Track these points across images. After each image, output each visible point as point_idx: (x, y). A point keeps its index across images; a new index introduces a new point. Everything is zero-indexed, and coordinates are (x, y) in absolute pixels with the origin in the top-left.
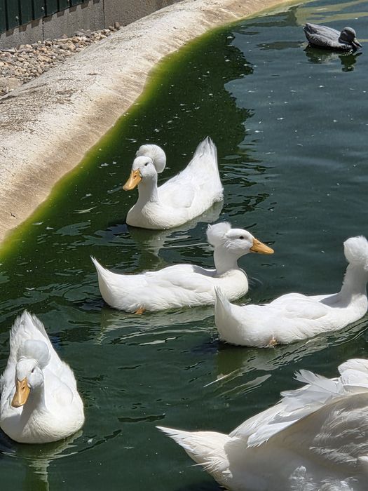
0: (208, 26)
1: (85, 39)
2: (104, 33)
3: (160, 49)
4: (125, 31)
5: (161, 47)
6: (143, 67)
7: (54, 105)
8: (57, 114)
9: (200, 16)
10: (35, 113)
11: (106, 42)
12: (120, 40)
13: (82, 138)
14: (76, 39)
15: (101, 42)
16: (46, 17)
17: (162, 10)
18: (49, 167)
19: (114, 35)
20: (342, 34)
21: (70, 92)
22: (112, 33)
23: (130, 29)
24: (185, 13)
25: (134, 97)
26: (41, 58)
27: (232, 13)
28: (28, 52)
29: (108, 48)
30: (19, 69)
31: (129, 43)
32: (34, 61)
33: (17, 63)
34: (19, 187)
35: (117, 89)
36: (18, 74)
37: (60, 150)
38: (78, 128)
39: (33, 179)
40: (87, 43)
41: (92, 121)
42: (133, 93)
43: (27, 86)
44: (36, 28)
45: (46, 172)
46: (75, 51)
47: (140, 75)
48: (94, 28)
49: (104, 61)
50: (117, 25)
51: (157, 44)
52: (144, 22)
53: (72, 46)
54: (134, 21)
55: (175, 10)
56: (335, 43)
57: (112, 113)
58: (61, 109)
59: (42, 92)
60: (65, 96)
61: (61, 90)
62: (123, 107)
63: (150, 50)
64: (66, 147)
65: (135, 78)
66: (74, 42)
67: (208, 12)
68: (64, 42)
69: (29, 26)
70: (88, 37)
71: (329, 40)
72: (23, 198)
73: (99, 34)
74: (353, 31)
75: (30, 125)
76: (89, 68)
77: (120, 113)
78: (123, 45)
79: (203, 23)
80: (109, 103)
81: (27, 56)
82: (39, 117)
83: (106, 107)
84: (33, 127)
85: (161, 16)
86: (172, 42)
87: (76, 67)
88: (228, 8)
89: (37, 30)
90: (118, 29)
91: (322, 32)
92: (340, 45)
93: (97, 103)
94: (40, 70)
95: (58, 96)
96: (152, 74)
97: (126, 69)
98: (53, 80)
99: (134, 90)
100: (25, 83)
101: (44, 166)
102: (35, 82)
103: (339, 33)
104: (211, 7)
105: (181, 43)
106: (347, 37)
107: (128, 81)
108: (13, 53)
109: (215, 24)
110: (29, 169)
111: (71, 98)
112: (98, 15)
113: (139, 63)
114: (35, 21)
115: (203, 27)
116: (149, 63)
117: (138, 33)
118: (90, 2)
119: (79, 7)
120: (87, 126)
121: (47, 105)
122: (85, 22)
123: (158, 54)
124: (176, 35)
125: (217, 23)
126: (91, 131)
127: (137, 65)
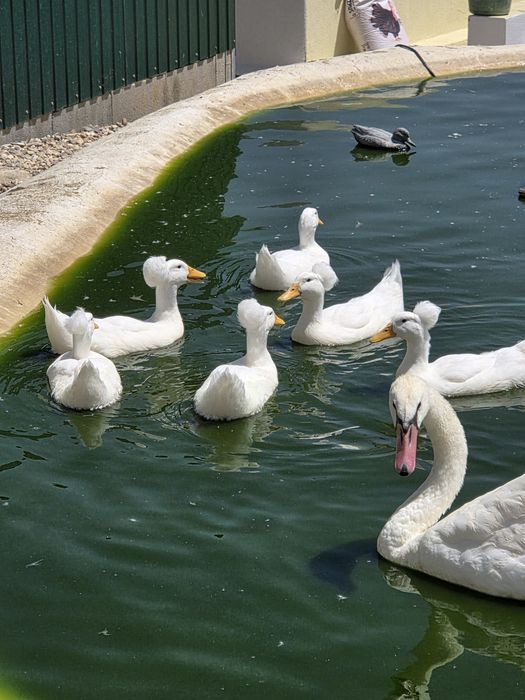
0: (214, 123)
1: (93, 134)
2: (112, 129)
4: (132, 127)
5: (166, 142)
6: (149, 162)
7: (62, 197)
8: (65, 206)
9: (205, 113)
10: (43, 204)
11: (113, 136)
12: (127, 135)
13: (89, 230)
14: (84, 134)
15: (109, 136)
16: (56, 112)
17: (169, 107)
18: (56, 257)
19: (124, 130)
21: (78, 185)
22: (119, 129)
23: (136, 125)
24: (190, 111)
25: (138, 190)
26: (50, 152)
27: (236, 111)
28: (38, 146)
29: (115, 143)
30: (27, 162)
31: (136, 138)
32: (42, 154)
33: (27, 156)
34: (27, 275)
35: (123, 183)
36: (26, 165)
37: (66, 240)
38: (85, 220)
39: (40, 268)
40: (95, 138)
41: (97, 213)
42: (138, 186)
43: (35, 178)
44: (46, 122)
45: (53, 262)
46: (83, 146)
47: (146, 169)
48: (102, 124)
49: (111, 155)
50: (125, 121)
51: (163, 140)
52: (150, 117)
53: (81, 141)
54: (140, 117)
55: (181, 107)
58: (69, 201)
59: (50, 184)
60: (73, 189)
61: (69, 183)
63: (155, 146)
64: (73, 238)
65: (140, 172)
66: (83, 137)
67: (213, 109)
68: (73, 137)
69: (39, 120)
70: (96, 132)
71: (383, 141)
72: (31, 287)
73: (106, 130)
75: (38, 216)
76: (97, 162)
77: (123, 204)
78: (130, 139)
79: (208, 120)
80: (116, 196)
81: (36, 150)
82: (47, 209)
83: (111, 200)
84: (42, 219)
85: (166, 112)
86: (178, 138)
87: (84, 161)
88: (233, 105)
89: (47, 125)
90: (125, 125)
93: (103, 196)
94: (49, 164)
95: (66, 188)
97: (132, 163)
98: (61, 173)
99: (140, 184)
100: (34, 175)
101: (52, 256)
102: (43, 175)
104: (216, 105)
106: (401, 138)
107: (135, 175)
108: (22, 146)
109: (221, 123)
110: (37, 258)
111: (79, 191)
112: (106, 111)
113: (145, 158)
114: (45, 116)
115: (208, 124)
116: (154, 158)
117: (145, 129)
118: (99, 98)
119: (88, 103)
120: (94, 218)
121: (55, 197)
122: (93, 117)
123: (164, 150)
124: (182, 131)
125: (222, 121)
126: (98, 223)
127: (143, 160)
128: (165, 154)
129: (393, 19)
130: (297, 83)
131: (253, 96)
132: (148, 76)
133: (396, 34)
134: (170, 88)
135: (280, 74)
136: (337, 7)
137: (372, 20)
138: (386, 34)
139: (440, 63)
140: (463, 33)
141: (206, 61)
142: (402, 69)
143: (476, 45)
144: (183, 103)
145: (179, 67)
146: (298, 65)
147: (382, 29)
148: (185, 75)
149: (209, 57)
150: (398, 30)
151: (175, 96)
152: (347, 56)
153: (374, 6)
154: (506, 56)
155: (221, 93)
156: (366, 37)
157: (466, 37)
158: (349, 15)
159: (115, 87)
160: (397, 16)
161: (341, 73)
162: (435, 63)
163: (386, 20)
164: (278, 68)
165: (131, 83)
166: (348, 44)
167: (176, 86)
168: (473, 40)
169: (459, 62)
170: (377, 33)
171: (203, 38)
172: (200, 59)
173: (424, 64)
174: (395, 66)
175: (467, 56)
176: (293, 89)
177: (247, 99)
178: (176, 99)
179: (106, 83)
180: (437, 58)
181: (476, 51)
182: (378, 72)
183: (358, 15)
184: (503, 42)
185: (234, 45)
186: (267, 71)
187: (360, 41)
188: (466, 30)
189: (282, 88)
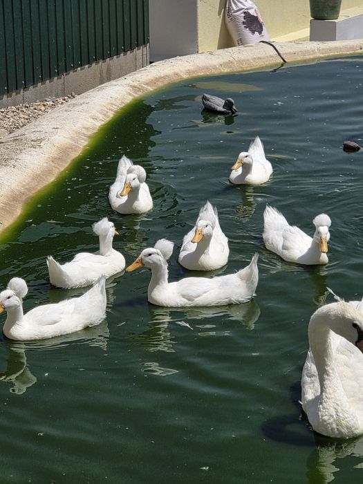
0: (133, 96)
1: (52, 103)
2: (64, 100)
3: (101, 112)
4: (78, 99)
6: (89, 124)
7: (30, 149)
8: (31, 155)
9: (128, 89)
10: (16, 154)
11: (65, 106)
12: (74, 105)
13: (48, 172)
14: (45, 103)
15: (62, 106)
16: (26, 88)
17: (103, 85)
18: (25, 190)
19: (71, 102)
20: (225, 103)
21: (41, 140)
22: (69, 100)
23: (82, 97)
24: (118, 88)
25: (83, 144)
26: (22, 116)
27: (149, 88)
28: (13, 112)
29: (66, 111)
30: (6, 123)
31: (81, 107)
32: (17, 118)
33: (6, 119)
34: (5, 204)
35: (72, 138)
36: (5, 126)
37: (33, 179)
38: (45, 164)
39: (14, 198)
40: (53, 106)
41: (54, 160)
42: (83, 141)
43: (12, 135)
44: (19, 95)
45: (23, 194)
46: (45, 111)
47: (87, 129)
48: (57, 96)
49: (64, 120)
50: (73, 94)
51: (99, 108)
52: (91, 93)
53: (43, 108)
54: (84, 92)
55: (112, 85)
56: (220, 108)
57: (68, 155)
58: (34, 152)
59: (21, 140)
60: (37, 143)
61: (35, 139)
62: (75, 151)
63: (94, 112)
64: (37, 177)
65: (84, 131)
66: (44, 105)
67: (134, 87)
68: (37, 105)
69: (14, 94)
71: (216, 106)
72: (8, 212)
73: (61, 100)
74: (232, 101)
75: (13, 162)
76: (53, 124)
78: (77, 108)
79: (130, 94)
80: (67, 148)
81: (12, 114)
82: (19, 157)
83: (64, 151)
84: (16, 164)
85: (102, 89)
86: (109, 107)
87: (44, 123)
88: (147, 84)
89: (19, 97)
90: (74, 97)
91: (212, 101)
92: (223, 110)
93: (58, 148)
94: (21, 124)
95: (32, 143)
97: (78, 125)
98: (29, 132)
99: (83, 139)
100: (10, 133)
101: (22, 190)
102: (17, 133)
103: (224, 101)
104: (135, 84)
105: (115, 108)
106: (228, 105)
107: (80, 133)
108: (3, 112)
109: (138, 95)
110: (12, 191)
111: (42, 144)
112: (60, 87)
113: (87, 121)
114: (18, 91)
115: (130, 97)
116: (93, 121)
117: (87, 100)
118: (56, 78)
119: (48, 81)
120: (52, 163)
121: (25, 149)
122: (51, 91)
123: (100, 115)
124: (112, 102)
126: (54, 166)
127: (85, 122)
128: (101, 118)
129: (258, 22)
130: (192, 68)
131: (161, 78)
132: (89, 63)
133: (260, 33)
134: (105, 71)
135: (179, 62)
136: (219, 14)
137: (244, 23)
138: (253, 33)
139: (290, 53)
140: (306, 32)
141: (129, 52)
142: (264, 58)
143: (315, 41)
144: (113, 82)
145: (110, 56)
146: (192, 56)
147: (250, 29)
148: (115, 62)
149: (131, 49)
150: (262, 30)
151: (108, 77)
152: (226, 49)
153: (245, 13)
154: (336, 48)
155: (139, 75)
156: (240, 35)
157: (309, 35)
158: (228, 20)
159: (66, 70)
160: (261, 20)
161: (221, 61)
162: (286, 54)
163: (253, 23)
164: (178, 58)
165: (77, 68)
166: (227, 41)
167: (109, 69)
168: (313, 37)
169: (304, 53)
170: (247, 32)
171: (127, 36)
172: (125, 51)
173: (279, 54)
174: (259, 56)
175: (309, 49)
176: (189, 72)
177: (157, 80)
178: (109, 79)
179: (60, 68)
180: (288, 51)
181: (315, 45)
182: (248, 60)
183: (234, 19)
184: (333, 39)
185: (148, 41)
186: (171, 60)
187: (235, 38)
188: (309, 29)
189: (181, 71)
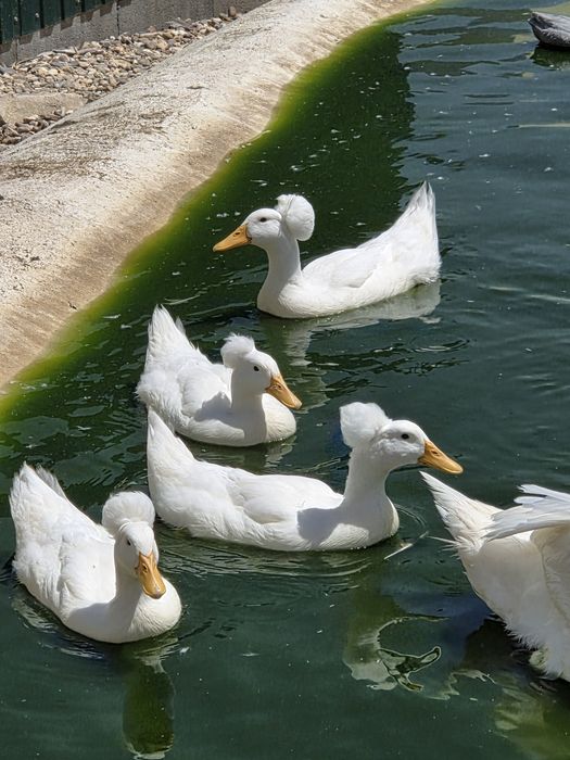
0: (374, 13)
1: (183, 32)
2: (212, 24)
3: (300, 48)
4: (245, 21)
5: (301, 45)
6: (273, 76)
7: (137, 136)
8: (140, 149)
10: (106, 148)
11: (215, 38)
12: (237, 34)
13: (179, 187)
14: (169, 32)
15: (209, 37)
18: (128, 231)
19: (234, 26)
21: (161, 116)
22: (224, 25)
23: (253, 18)
25: (259, 125)
26: (115, 62)
28: (95, 54)
29: (219, 48)
30: (81, 79)
31: (252, 40)
32: (103, 67)
33: (79, 70)
34: (82, 262)
35: (233, 111)
36: (79, 87)
37: (145, 204)
38: (174, 171)
39: (102, 248)
40: (186, 40)
42: (258, 116)
43: (93, 105)
44: (107, 16)
45: (124, 239)
46: (167, 51)
47: (269, 88)
48: (196, 17)
49: (213, 68)
50: (233, 11)
51: (295, 40)
53: (163, 44)
54: (258, 6)
58: (146, 141)
59: (117, 115)
60: (153, 122)
61: (147, 112)
63: (284, 50)
64: (153, 200)
65: (261, 93)
66: (166, 38)
68: (149, 38)
69: (97, 13)
70: (187, 30)
72: (88, 280)
73: (204, 25)
75: (98, 166)
76: (190, 77)
77: (234, 146)
78: (243, 42)
79: (365, 9)
80: (221, 133)
81: (93, 59)
82: (112, 154)
83: (215, 138)
84: (105, 170)
86: (318, 37)
87: (169, 77)
89: (109, 20)
90: (234, 18)
91: (560, 25)
93: (202, 132)
94: (114, 81)
95: (143, 122)
96: (287, 88)
97: (247, 80)
98: (134, 97)
99: (260, 112)
100: (90, 101)
101: (121, 229)
102: (106, 100)
105: (332, 40)
107: (251, 98)
108: (71, 55)
110: (98, 234)
111: (163, 125)
113: (268, 71)
114: (106, 6)
115: (366, 15)
116: (282, 71)
117: (266, 24)
120: (188, 168)
121: (125, 135)
122: (182, 7)
123: (297, 57)
124: (326, 27)
125: (388, 10)
126: (194, 175)
127: (263, 73)
